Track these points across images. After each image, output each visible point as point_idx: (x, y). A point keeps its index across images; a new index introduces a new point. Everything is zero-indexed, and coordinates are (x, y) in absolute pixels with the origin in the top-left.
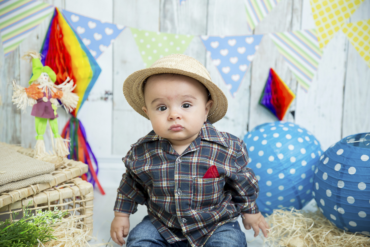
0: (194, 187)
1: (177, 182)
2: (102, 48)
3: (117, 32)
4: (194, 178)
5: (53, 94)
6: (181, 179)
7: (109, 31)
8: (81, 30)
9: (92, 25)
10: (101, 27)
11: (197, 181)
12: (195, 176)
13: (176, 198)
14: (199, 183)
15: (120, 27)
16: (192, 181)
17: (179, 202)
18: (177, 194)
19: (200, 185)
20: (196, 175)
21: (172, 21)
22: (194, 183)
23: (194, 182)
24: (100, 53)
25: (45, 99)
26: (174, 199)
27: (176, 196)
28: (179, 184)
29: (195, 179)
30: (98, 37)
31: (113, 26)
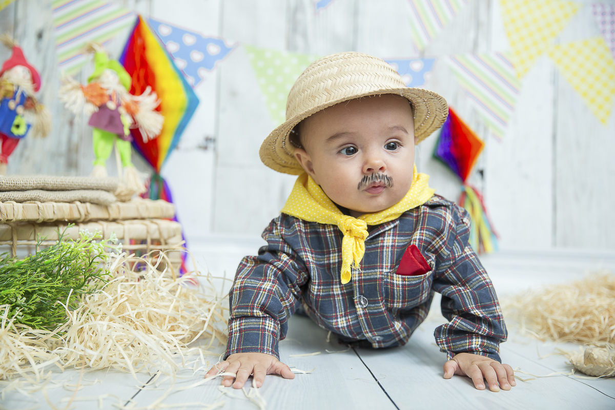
0: (387, 289)
1: (357, 285)
2: (203, 72)
3: (225, 51)
4: (387, 273)
5: (123, 103)
6: (363, 278)
7: (213, 49)
8: (173, 47)
9: (189, 40)
10: (201, 43)
11: (392, 278)
12: (388, 271)
13: (359, 313)
14: (395, 282)
15: (229, 43)
16: (382, 279)
17: (366, 319)
18: (359, 306)
19: (398, 286)
20: (390, 269)
21: (305, 36)
22: (387, 281)
23: (385, 280)
24: (198, 80)
25: (111, 105)
26: (357, 317)
27: (358, 310)
28: (360, 287)
29: (387, 275)
30: (197, 56)
31: (219, 42)
